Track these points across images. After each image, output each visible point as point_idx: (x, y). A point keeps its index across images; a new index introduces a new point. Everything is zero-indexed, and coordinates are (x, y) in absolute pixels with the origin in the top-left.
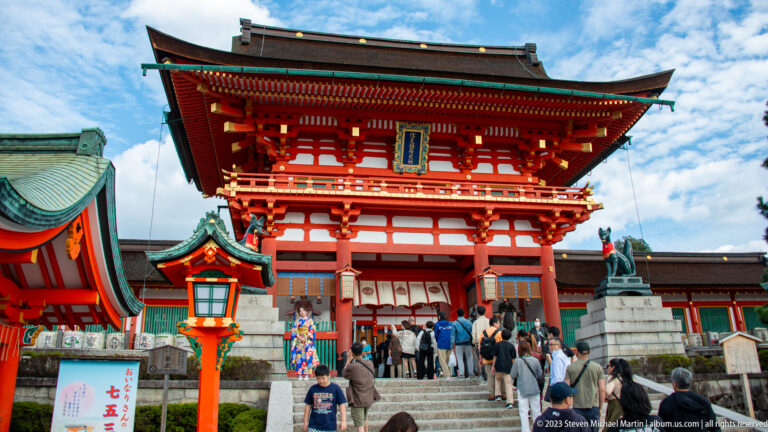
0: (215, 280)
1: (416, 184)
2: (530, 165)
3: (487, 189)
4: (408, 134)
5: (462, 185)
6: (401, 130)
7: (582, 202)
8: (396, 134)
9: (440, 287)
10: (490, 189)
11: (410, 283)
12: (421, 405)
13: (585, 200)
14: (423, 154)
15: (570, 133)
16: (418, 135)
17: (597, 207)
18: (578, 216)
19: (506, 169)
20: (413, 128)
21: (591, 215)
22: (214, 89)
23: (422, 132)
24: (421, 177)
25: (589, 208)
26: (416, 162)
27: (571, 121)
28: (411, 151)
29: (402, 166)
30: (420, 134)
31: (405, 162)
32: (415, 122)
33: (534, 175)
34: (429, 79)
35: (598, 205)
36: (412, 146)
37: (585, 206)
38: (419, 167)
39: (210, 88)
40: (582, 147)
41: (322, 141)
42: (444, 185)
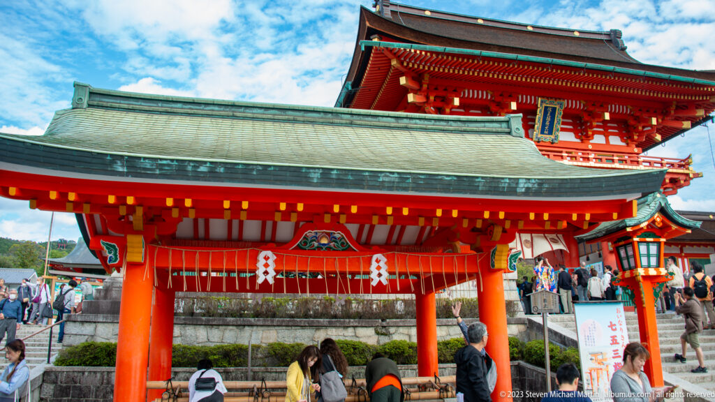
0: (651, 240)
1: (561, 152)
2: (636, 137)
3: (615, 158)
4: (546, 108)
5: (583, 154)
6: (541, 105)
7: (686, 171)
8: (537, 108)
9: (556, 238)
10: (617, 158)
11: (533, 235)
12: (666, 333)
13: (688, 169)
14: (557, 126)
15: (672, 112)
16: (554, 109)
17: (697, 175)
18: (682, 182)
19: (615, 141)
20: (551, 103)
21: (691, 181)
22: (405, 64)
23: (557, 107)
24: (554, 145)
25: (691, 176)
26: (550, 133)
27: (674, 103)
28: (547, 123)
29: (540, 136)
30: (555, 108)
31: (542, 132)
32: (551, 98)
33: (637, 146)
34: (590, 65)
35: (698, 174)
36: (548, 119)
37: (687, 175)
38: (552, 137)
39: (402, 63)
40: (683, 125)
41: (472, 111)
42: (570, 153)
